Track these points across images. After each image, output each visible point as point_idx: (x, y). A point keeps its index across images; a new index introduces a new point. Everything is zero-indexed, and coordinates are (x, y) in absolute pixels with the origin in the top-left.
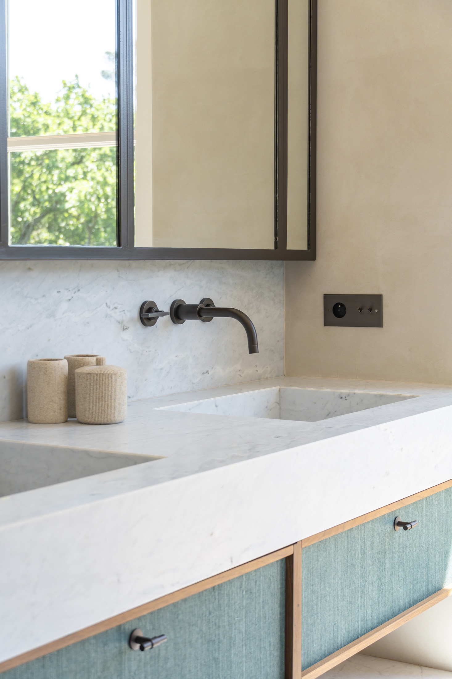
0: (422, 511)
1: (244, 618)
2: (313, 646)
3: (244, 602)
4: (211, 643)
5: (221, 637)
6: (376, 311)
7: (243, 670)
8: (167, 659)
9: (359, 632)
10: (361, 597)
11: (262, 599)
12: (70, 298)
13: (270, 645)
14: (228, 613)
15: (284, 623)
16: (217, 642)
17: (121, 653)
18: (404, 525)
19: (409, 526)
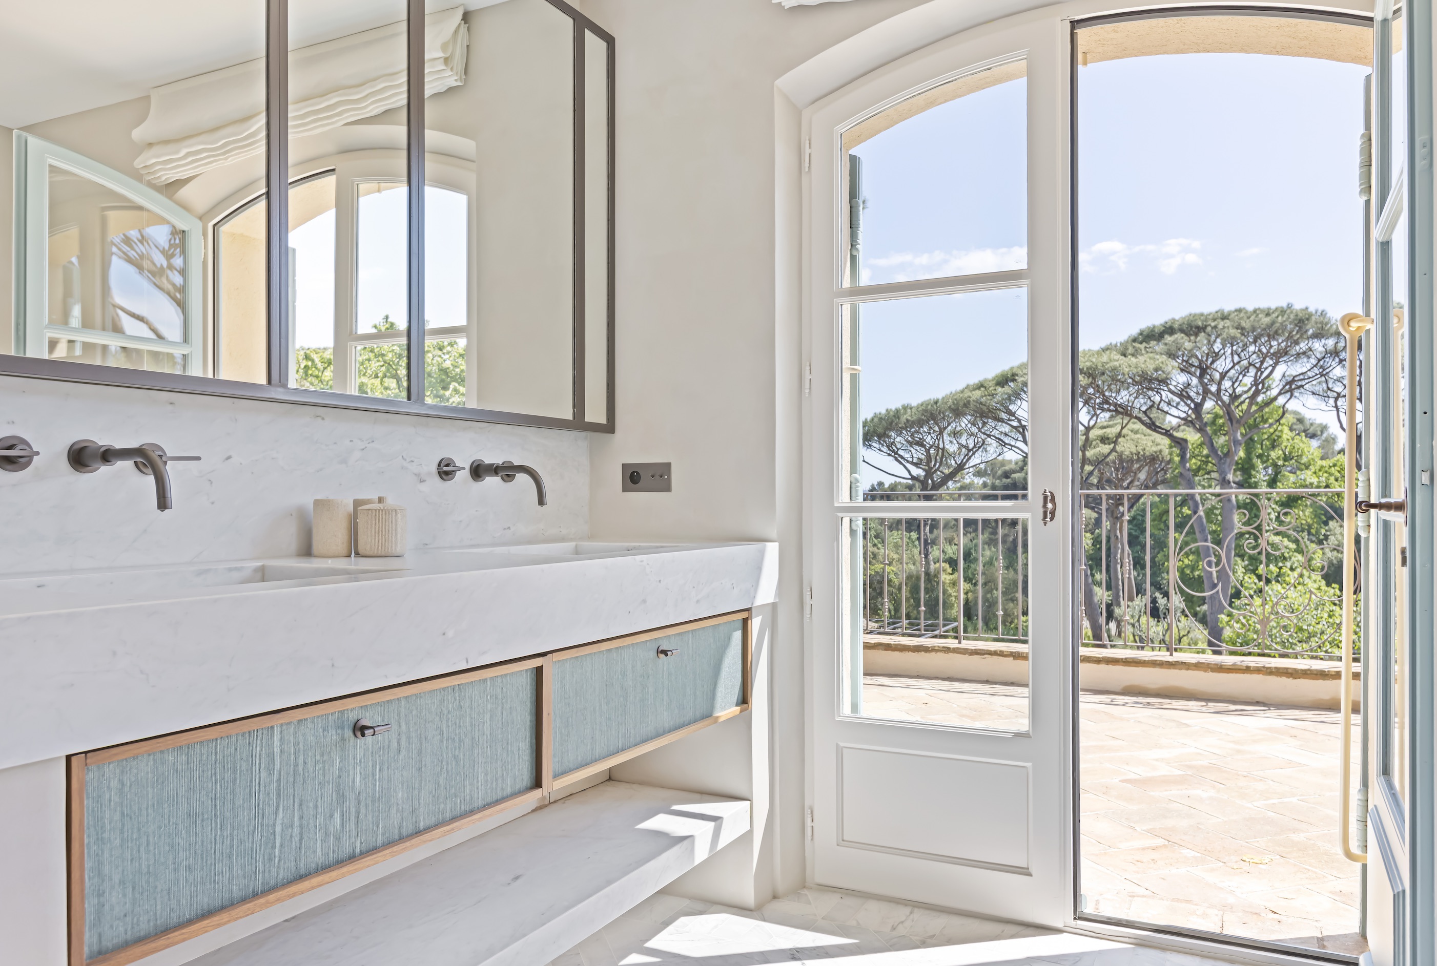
0: (688, 644)
1: (488, 720)
2: (568, 755)
3: (489, 706)
4: (450, 741)
5: (462, 735)
6: (666, 477)
7: (487, 770)
8: (398, 751)
9: (620, 747)
10: (622, 715)
11: (509, 706)
12: (363, 447)
13: (519, 749)
14: (470, 715)
15: (534, 730)
16: (458, 741)
17: (343, 739)
18: (665, 652)
19: (669, 653)
